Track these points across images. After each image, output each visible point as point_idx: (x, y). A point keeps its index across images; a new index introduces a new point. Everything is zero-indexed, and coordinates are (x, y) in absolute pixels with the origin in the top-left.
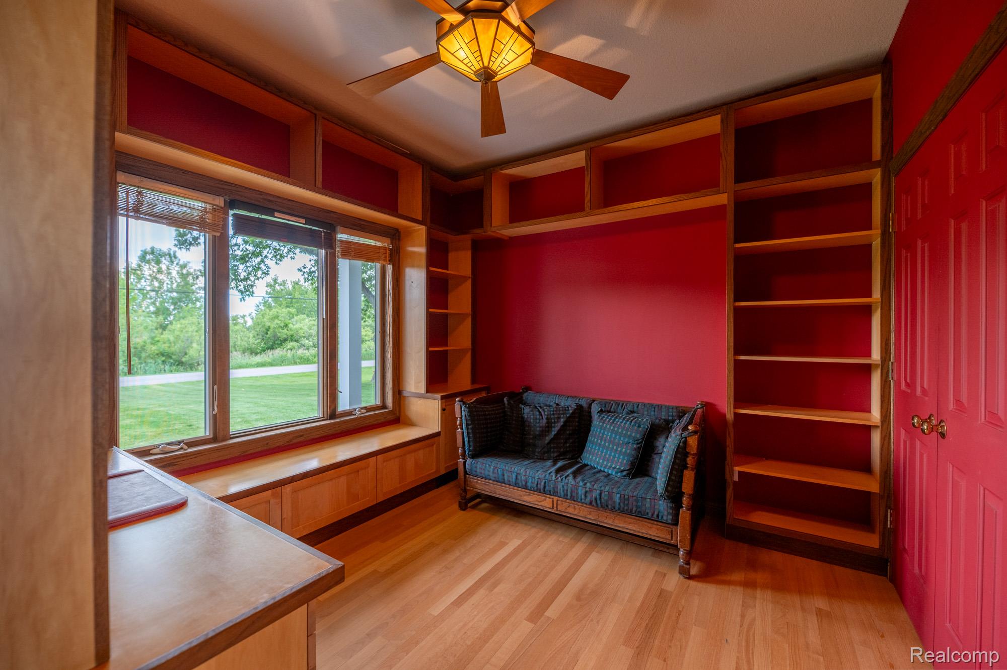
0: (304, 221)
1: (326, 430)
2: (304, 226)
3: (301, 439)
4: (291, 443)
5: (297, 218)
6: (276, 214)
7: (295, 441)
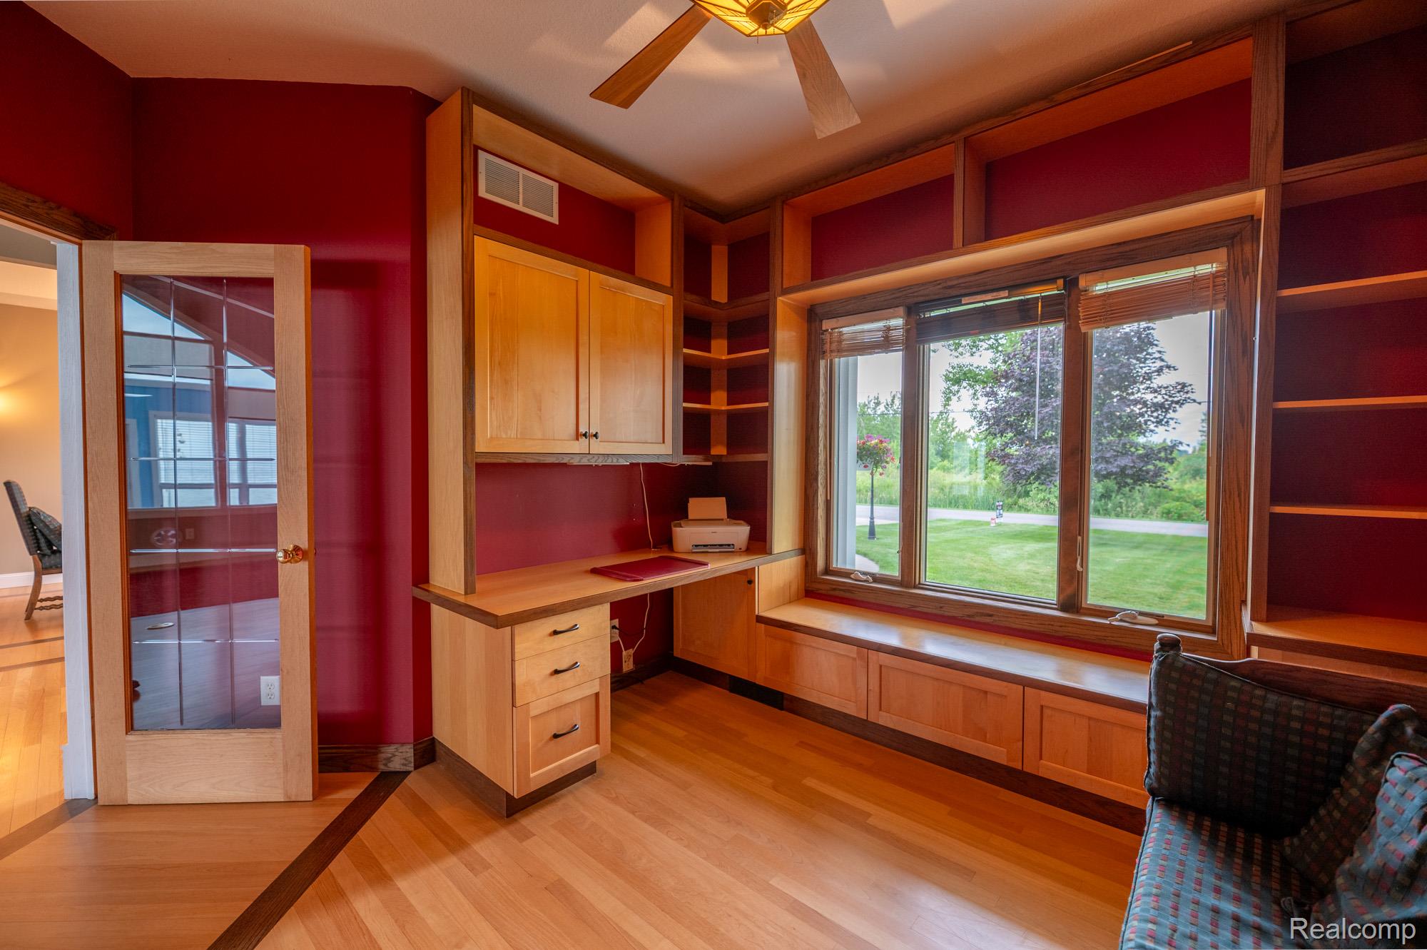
0: (1006, 293)
1: (1033, 622)
2: (1008, 300)
3: (988, 620)
4: (972, 619)
5: (995, 294)
6: (964, 300)
7: (977, 619)
